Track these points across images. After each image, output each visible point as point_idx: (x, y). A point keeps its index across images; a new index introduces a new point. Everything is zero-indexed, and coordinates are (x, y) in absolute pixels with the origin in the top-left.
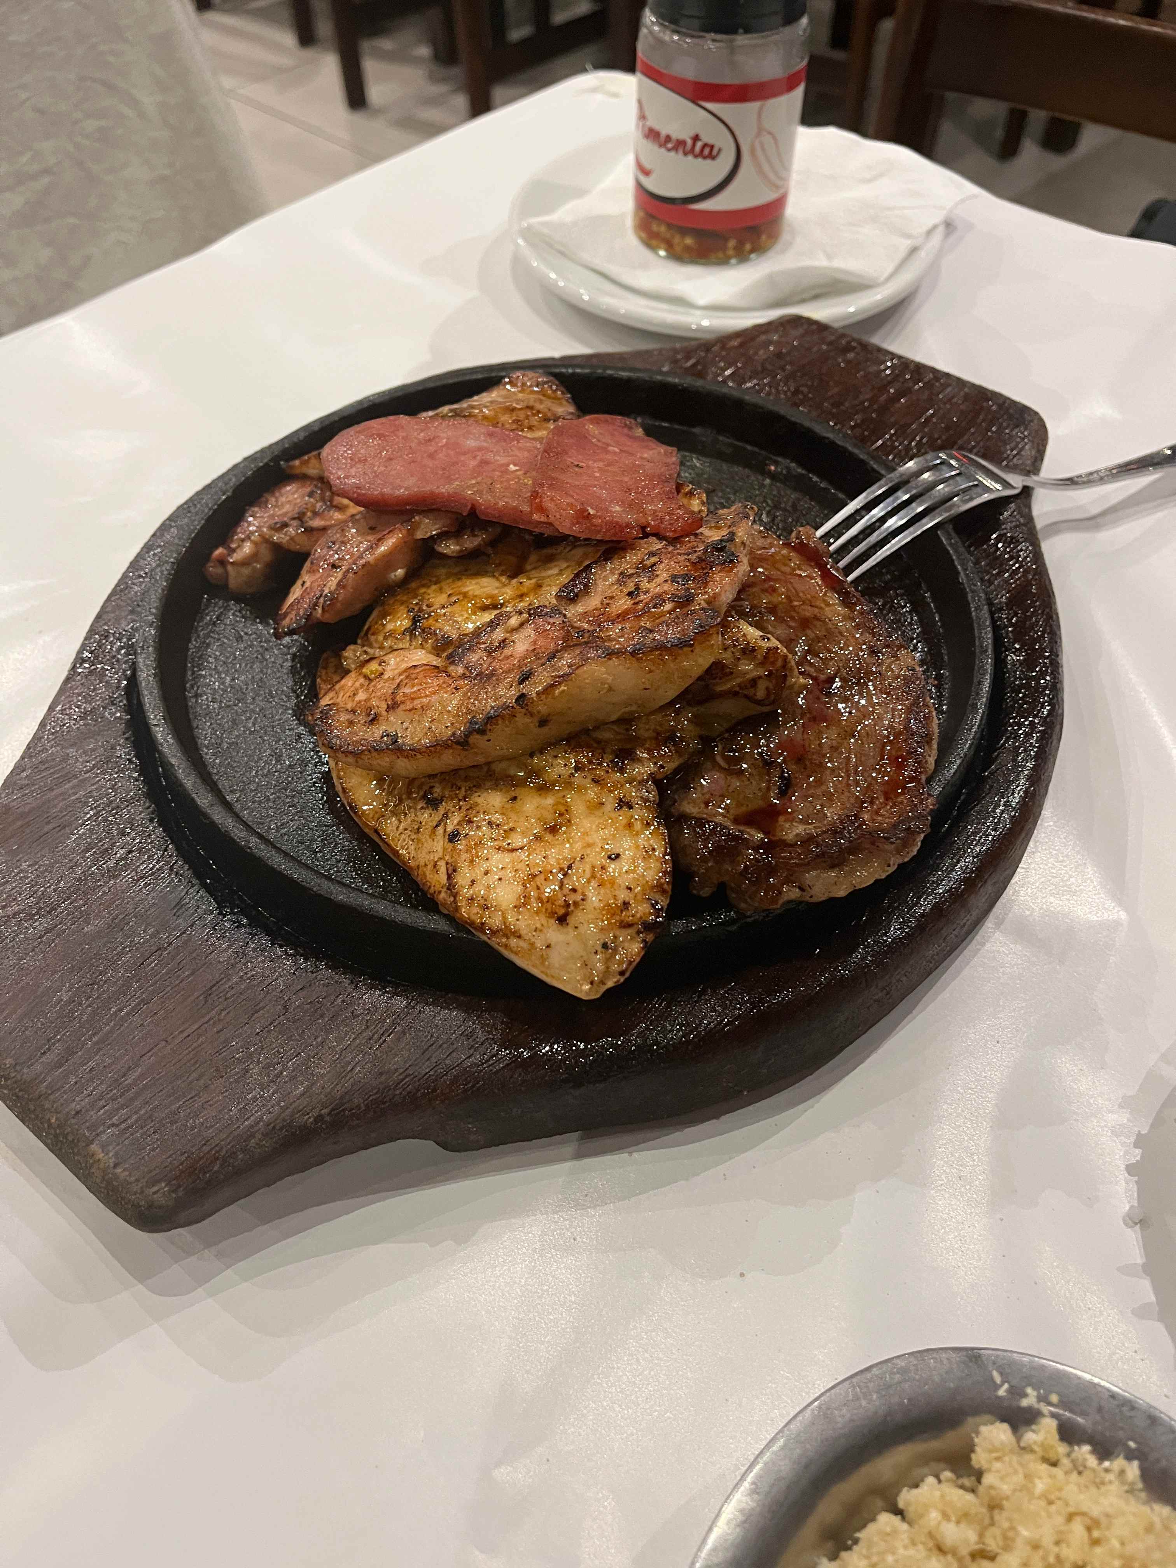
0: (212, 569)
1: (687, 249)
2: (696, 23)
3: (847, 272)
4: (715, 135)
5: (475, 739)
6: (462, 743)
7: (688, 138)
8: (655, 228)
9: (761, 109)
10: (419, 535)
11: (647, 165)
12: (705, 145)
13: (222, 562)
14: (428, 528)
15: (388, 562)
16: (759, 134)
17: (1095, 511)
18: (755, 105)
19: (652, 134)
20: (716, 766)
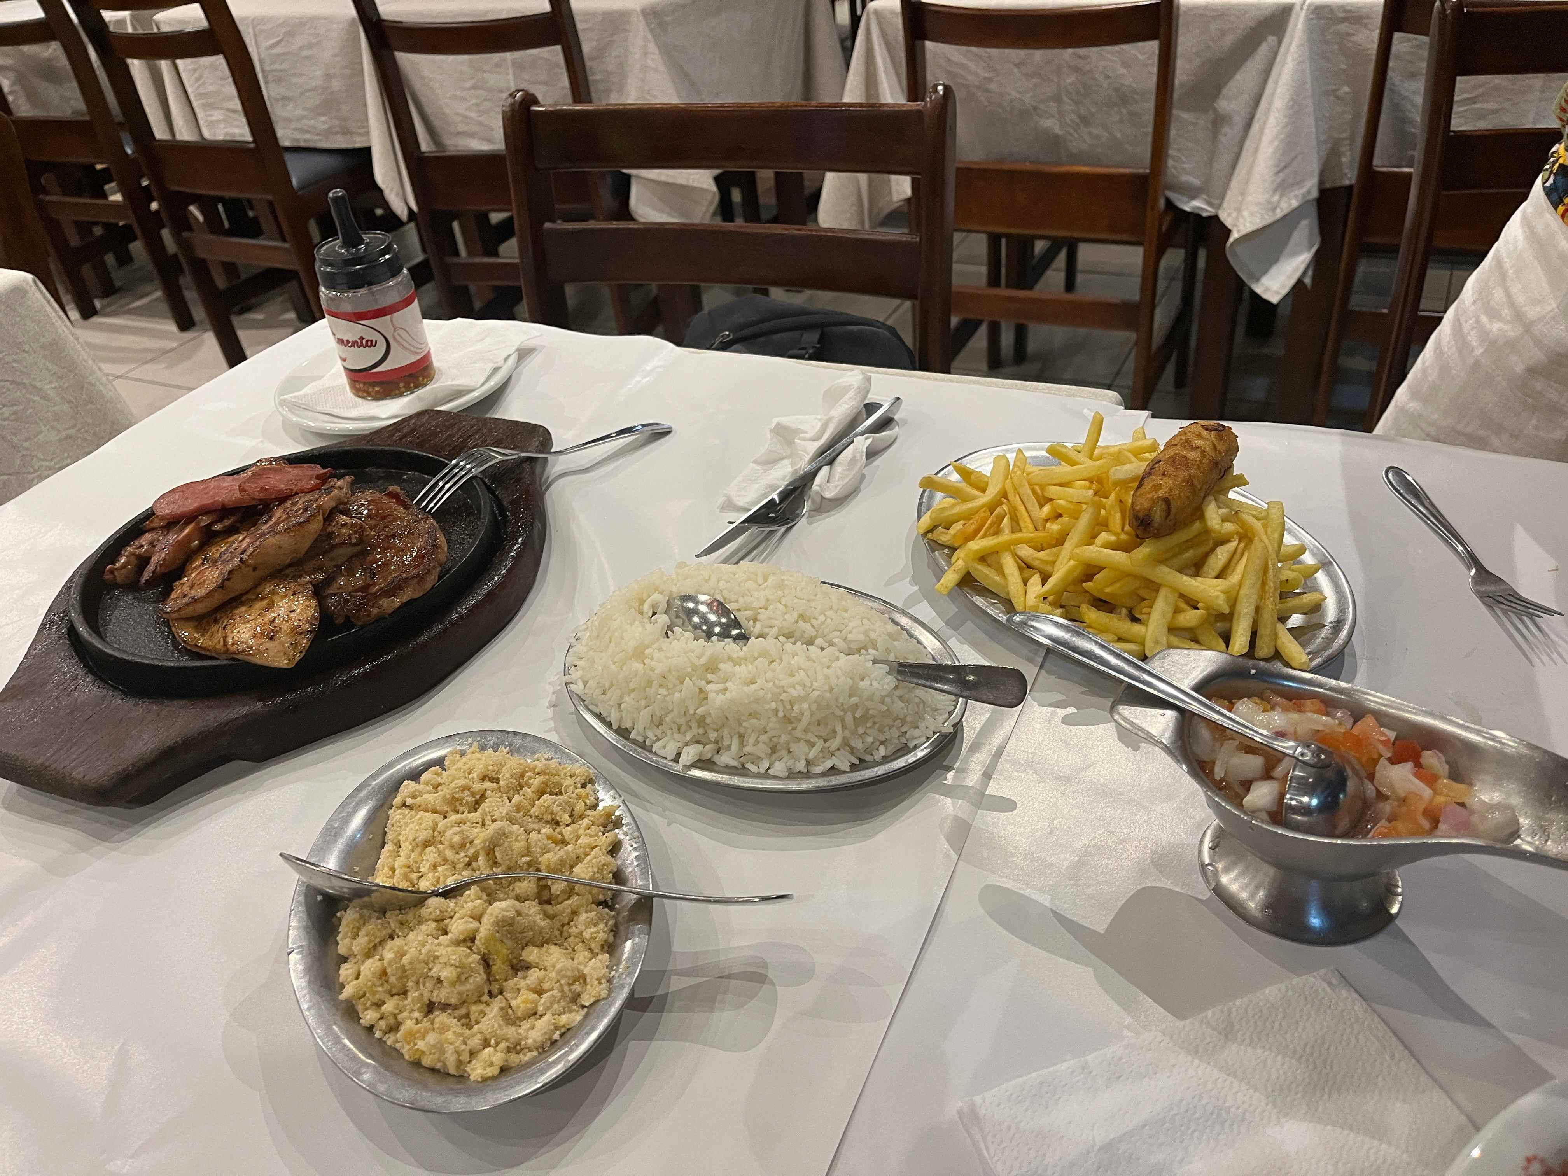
0: (107, 577)
1: (377, 392)
2: (344, 286)
3: (459, 385)
4: (375, 336)
5: (226, 583)
6: (221, 587)
7: (356, 338)
8: (358, 386)
9: (391, 318)
10: (203, 524)
11: (344, 356)
12: (367, 341)
13: (112, 572)
14: (205, 521)
15: (189, 539)
16: (395, 330)
17: (587, 466)
18: (388, 317)
19: (340, 341)
20: (343, 576)
